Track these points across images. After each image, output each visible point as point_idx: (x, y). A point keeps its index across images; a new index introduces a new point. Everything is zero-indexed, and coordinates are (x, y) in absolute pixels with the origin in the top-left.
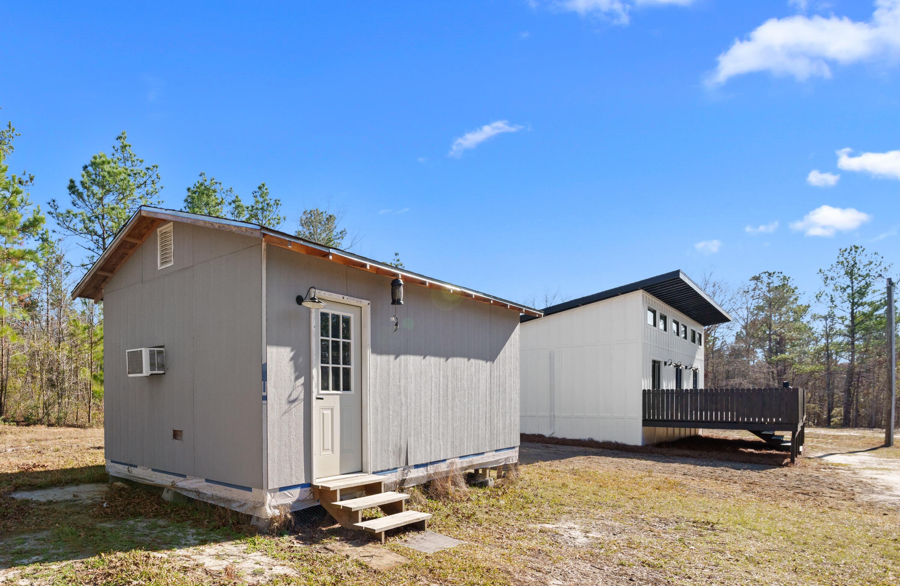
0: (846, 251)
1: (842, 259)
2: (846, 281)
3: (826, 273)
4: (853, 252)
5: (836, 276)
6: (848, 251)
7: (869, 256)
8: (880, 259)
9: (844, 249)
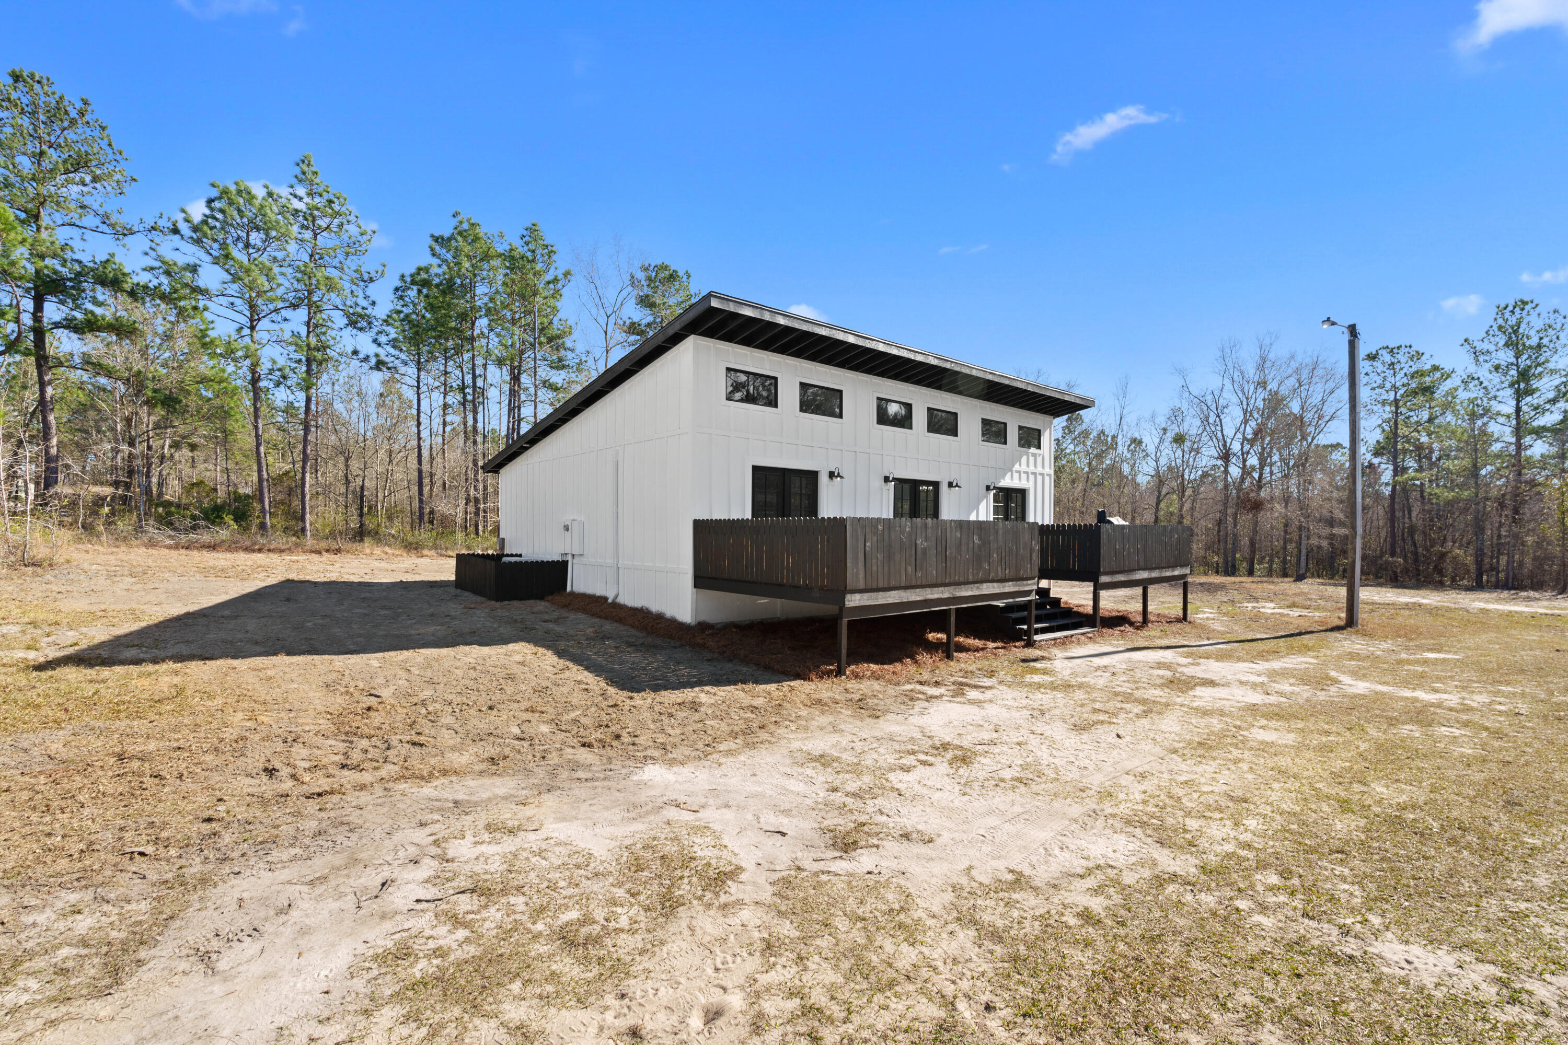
0: (1505, 308)
1: (1500, 321)
2: (1506, 356)
3: (1476, 344)
4: (1517, 310)
5: (1492, 348)
6: (1510, 308)
7: (1544, 315)
8: (1560, 320)
9: (1503, 305)
